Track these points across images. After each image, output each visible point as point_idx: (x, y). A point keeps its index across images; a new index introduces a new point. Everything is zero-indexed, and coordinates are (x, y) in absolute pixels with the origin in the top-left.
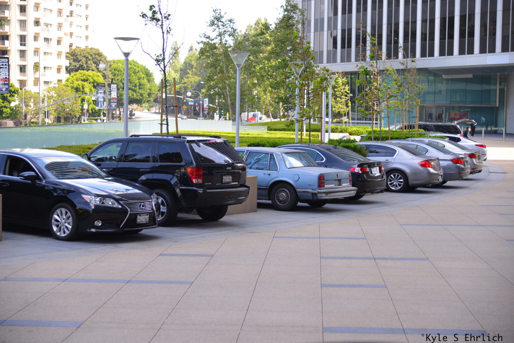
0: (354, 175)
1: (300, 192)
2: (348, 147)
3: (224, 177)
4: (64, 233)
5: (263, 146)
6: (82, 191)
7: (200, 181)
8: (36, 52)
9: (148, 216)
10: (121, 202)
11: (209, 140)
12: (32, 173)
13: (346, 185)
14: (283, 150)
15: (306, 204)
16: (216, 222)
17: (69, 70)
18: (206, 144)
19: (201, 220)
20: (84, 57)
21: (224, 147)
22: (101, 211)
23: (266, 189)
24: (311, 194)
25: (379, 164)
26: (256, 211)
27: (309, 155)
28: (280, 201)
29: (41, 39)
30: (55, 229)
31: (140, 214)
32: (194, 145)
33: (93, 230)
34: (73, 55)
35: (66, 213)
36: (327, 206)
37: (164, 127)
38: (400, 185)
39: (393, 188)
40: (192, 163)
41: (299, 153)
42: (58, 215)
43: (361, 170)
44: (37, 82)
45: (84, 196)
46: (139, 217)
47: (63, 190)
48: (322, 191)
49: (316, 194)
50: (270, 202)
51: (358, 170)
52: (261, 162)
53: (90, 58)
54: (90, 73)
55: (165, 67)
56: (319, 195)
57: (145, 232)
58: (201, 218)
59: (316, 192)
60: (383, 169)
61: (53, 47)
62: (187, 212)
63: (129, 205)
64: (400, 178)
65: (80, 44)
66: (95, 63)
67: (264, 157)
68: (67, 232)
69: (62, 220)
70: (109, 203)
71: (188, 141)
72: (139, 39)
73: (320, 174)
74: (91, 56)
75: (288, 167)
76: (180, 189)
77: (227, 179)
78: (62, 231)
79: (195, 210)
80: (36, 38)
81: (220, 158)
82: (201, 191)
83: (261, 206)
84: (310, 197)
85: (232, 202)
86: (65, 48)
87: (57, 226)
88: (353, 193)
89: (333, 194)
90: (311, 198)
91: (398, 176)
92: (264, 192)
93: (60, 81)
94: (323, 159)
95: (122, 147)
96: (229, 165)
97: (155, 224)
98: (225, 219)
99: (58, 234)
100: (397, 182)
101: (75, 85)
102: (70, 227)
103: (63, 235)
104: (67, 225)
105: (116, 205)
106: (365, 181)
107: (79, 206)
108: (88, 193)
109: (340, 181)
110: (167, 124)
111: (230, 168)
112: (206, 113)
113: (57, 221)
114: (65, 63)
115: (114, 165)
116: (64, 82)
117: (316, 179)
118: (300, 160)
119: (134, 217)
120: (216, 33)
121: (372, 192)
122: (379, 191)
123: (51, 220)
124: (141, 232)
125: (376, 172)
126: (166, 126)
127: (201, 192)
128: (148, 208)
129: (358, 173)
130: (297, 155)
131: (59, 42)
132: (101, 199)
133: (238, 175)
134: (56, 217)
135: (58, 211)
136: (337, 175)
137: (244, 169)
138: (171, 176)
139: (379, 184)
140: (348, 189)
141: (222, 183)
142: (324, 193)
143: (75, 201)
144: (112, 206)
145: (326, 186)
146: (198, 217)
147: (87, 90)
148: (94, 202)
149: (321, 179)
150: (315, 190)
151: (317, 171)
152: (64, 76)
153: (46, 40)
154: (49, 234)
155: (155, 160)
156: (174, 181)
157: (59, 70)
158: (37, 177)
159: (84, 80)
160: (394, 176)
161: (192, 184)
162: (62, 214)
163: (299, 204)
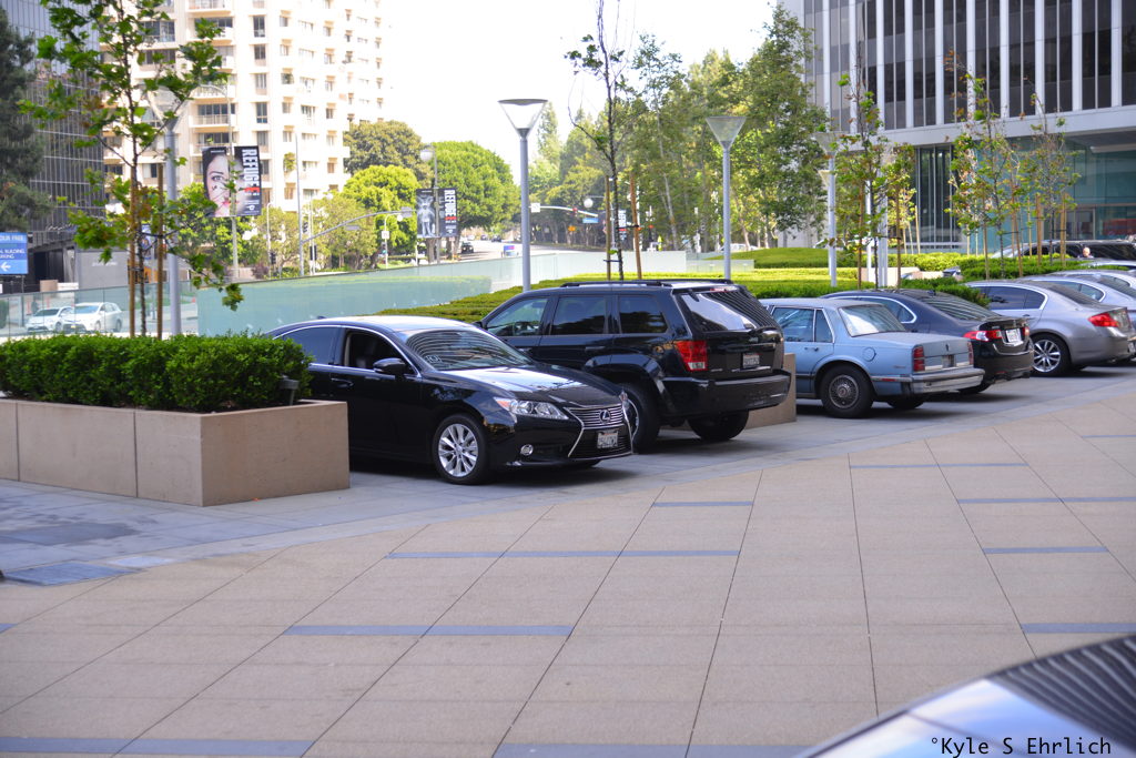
0: (976, 345)
1: (877, 381)
2: (953, 293)
3: (745, 357)
4: (463, 469)
5: (787, 295)
6: (497, 392)
7: (703, 365)
8: (288, 133)
9: (616, 435)
10: (568, 410)
11: (712, 288)
12: (395, 361)
13: (964, 366)
14: (833, 301)
15: (885, 405)
16: (727, 444)
17: (351, 166)
18: (709, 295)
19: (694, 440)
20: (379, 139)
21: (739, 299)
22: (528, 426)
23: (810, 378)
24: (899, 385)
25: (1019, 325)
26: (794, 421)
27: (886, 308)
28: (839, 400)
29: (296, 108)
30: (444, 463)
31: (602, 431)
32: (687, 298)
33: (518, 464)
34: (357, 137)
35: (466, 433)
36: (926, 406)
37: (615, 267)
38: (1053, 363)
39: (1041, 370)
40: (685, 333)
41: (870, 306)
42: (450, 438)
43: (987, 335)
44: (289, 191)
45: (498, 400)
46: (600, 436)
47: (457, 391)
48: (921, 377)
49: (908, 384)
50: (819, 402)
51: (981, 335)
52: (790, 327)
53: (390, 140)
54: (391, 169)
55: (613, 153)
56: (915, 385)
57: (605, 464)
58: (698, 437)
59: (910, 379)
60: (1027, 331)
61: (319, 123)
62: (676, 424)
63: (579, 413)
64: (1054, 350)
65: (369, 114)
66: (399, 150)
67: (796, 317)
68: (469, 469)
69: (458, 447)
70: (545, 411)
71: (676, 292)
72: (544, 101)
73: (916, 346)
74: (392, 136)
75: (853, 334)
76: (664, 383)
77: (751, 360)
78: (458, 466)
79: (686, 422)
80: (286, 108)
81: (736, 322)
82: (704, 384)
83: (803, 411)
84: (897, 390)
85: (762, 402)
86: (340, 125)
87: (449, 458)
88: (976, 381)
89: (941, 383)
90: (900, 392)
91: (1049, 345)
92: (806, 383)
93: (333, 187)
94: (912, 317)
95: (547, 308)
96: (753, 333)
97: (628, 449)
98: (744, 436)
99: (451, 472)
100: (1050, 357)
101: (364, 195)
102: (473, 459)
103: (461, 474)
104: (467, 454)
105: (559, 415)
106: (996, 356)
107: (488, 420)
108: (504, 394)
109: (951, 359)
110: (620, 261)
111: (756, 339)
112: (622, 238)
113: (448, 448)
114: (344, 152)
115: (535, 341)
116: (341, 190)
117: (909, 355)
118: (871, 319)
119: (592, 436)
120: (645, 81)
121: (1009, 378)
122: (1020, 374)
123: (437, 449)
124: (596, 466)
125: (1014, 339)
126: (617, 264)
127: (705, 386)
128: (615, 421)
129: (982, 341)
130: (865, 309)
131: (329, 113)
132: (530, 405)
133: (769, 352)
134: (445, 440)
135: (450, 430)
136: (947, 347)
137: (777, 340)
138: (645, 358)
139: (1020, 361)
140: (966, 372)
141: (741, 367)
142: (924, 381)
143: (482, 407)
144: (550, 417)
145: (927, 368)
146: (694, 435)
147: (386, 203)
148: (519, 409)
149: (919, 357)
150: (908, 376)
151: (907, 341)
152: (341, 177)
153: (306, 109)
154: (435, 473)
155: (613, 328)
156: (652, 366)
157: (331, 166)
158: (406, 369)
159: (381, 185)
160: (1042, 345)
161: (689, 373)
162: (457, 435)
163: (876, 404)
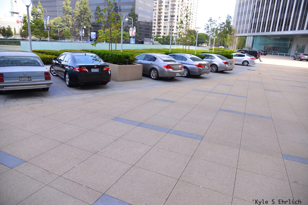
34: (189, 31)
39: (153, 77)
74: (193, 32)
91: (155, 71)
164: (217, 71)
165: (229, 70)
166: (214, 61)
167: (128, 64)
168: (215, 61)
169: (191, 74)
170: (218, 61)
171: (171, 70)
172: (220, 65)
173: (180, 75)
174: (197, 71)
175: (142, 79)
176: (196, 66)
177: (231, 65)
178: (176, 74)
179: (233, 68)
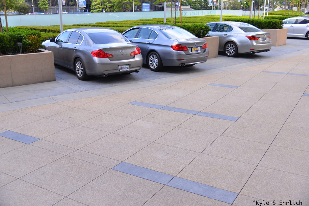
164: (238, 55)
165: (260, 51)
166: (230, 36)
167: (23, 53)
168: (232, 35)
169: (165, 64)
170: (238, 35)
171: (106, 60)
172: (241, 42)
173: (130, 68)
174: (175, 58)
175: (55, 80)
176: (171, 49)
177: (263, 41)
178: (120, 67)
179: (270, 46)
